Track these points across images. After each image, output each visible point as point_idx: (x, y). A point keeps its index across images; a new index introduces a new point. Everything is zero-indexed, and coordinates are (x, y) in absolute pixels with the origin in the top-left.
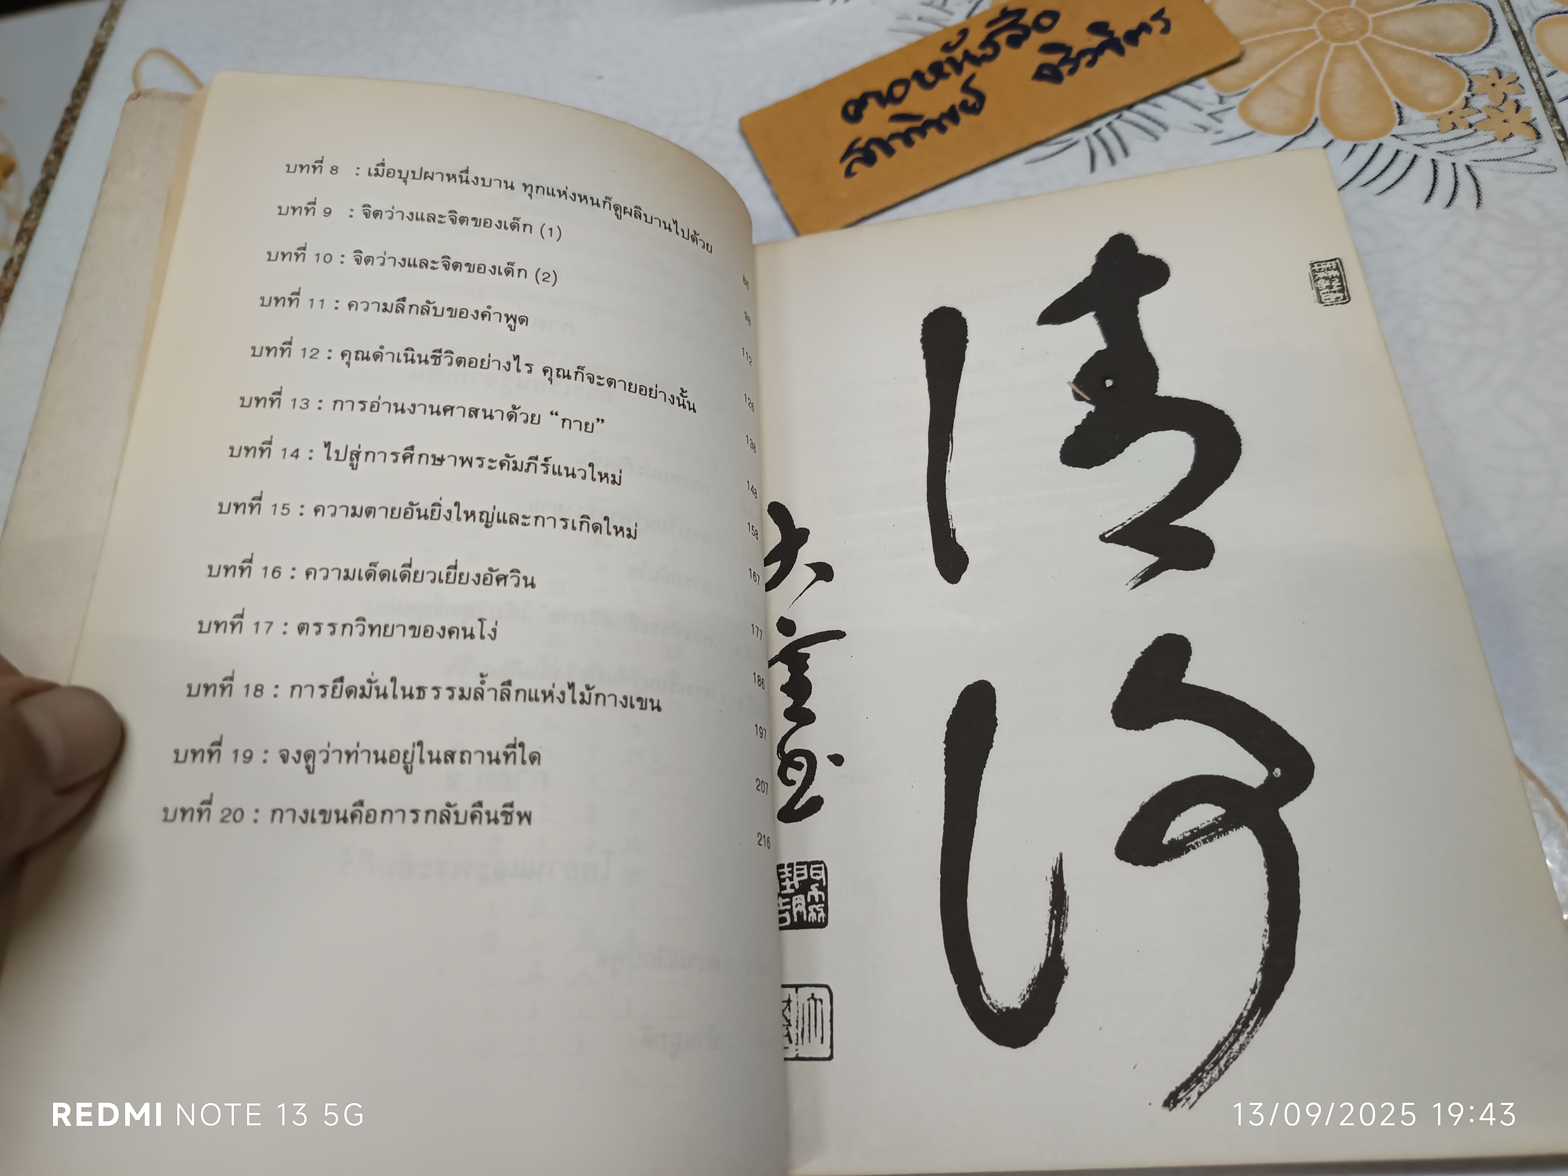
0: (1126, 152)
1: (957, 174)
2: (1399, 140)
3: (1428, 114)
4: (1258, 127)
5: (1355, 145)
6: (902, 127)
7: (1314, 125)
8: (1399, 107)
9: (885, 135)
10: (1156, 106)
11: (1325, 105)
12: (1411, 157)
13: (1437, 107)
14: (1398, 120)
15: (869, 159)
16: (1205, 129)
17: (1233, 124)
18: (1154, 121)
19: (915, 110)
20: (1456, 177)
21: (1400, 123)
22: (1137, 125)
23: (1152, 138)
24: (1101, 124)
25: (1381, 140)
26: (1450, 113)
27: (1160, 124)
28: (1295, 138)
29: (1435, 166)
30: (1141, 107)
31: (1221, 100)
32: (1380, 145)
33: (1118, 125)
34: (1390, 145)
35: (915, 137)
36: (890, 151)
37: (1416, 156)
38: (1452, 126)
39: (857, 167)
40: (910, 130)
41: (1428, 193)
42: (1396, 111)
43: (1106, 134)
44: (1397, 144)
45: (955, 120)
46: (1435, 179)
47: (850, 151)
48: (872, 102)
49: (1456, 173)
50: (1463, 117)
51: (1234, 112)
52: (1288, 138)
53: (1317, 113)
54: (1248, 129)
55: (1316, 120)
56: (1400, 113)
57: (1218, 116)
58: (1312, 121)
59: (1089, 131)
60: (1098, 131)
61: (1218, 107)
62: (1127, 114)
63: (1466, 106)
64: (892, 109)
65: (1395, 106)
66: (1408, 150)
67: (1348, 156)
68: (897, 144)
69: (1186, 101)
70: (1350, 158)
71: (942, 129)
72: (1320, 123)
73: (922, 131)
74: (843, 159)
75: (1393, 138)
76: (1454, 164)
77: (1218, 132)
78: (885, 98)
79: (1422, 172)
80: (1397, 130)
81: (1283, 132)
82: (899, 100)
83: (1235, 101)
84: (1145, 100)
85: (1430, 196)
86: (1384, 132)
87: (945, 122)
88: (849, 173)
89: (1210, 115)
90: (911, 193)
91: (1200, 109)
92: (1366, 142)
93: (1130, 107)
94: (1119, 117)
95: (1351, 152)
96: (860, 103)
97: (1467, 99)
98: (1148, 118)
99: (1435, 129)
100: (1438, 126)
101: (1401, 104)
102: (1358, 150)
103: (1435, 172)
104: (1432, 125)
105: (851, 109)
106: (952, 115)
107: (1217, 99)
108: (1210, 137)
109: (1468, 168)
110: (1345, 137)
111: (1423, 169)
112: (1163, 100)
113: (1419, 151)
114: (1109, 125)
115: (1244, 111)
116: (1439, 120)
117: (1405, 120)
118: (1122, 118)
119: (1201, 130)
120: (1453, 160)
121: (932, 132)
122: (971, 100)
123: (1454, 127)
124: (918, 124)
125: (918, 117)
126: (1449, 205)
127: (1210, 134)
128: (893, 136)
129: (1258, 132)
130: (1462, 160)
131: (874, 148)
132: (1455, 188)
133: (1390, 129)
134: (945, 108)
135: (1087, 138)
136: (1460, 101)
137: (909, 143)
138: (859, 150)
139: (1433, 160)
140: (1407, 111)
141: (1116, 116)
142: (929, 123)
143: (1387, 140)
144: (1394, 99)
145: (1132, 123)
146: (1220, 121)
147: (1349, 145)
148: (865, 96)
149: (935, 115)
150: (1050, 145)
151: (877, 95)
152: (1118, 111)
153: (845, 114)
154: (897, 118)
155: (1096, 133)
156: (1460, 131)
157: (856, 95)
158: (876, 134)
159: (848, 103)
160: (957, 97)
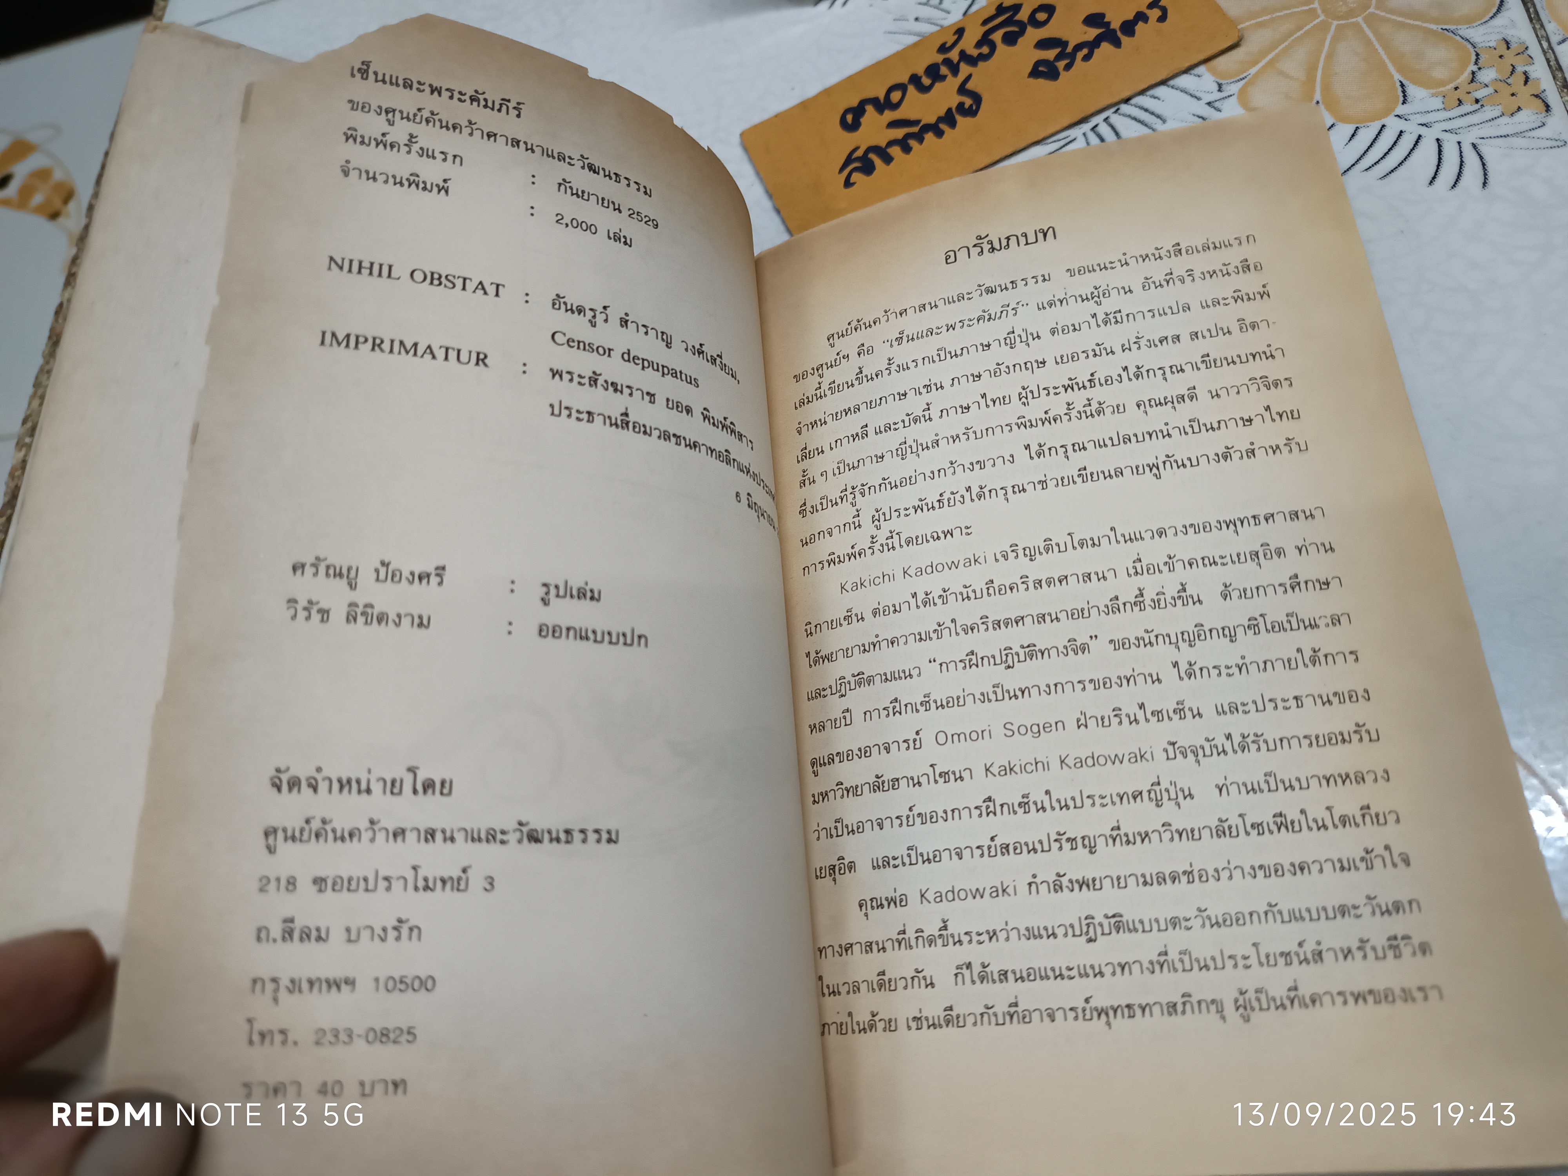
2: (1403, 121)
3: (1433, 91)
5: (1357, 128)
6: (899, 133)
8: (1402, 85)
9: (883, 144)
10: (1154, 97)
11: (1327, 87)
12: (1415, 138)
13: (1443, 83)
14: (1401, 99)
15: (868, 168)
16: (1203, 119)
17: (1232, 111)
18: (1152, 113)
19: (913, 117)
20: (1461, 156)
21: (1404, 103)
22: (1135, 119)
23: (1151, 132)
24: (1098, 119)
25: (1384, 121)
26: (1456, 88)
27: (1158, 116)
29: (1440, 146)
30: (1139, 100)
31: (1220, 87)
32: (1383, 126)
33: (1115, 119)
34: (1394, 126)
35: (912, 143)
36: (888, 159)
37: (1420, 136)
38: (1458, 102)
39: (856, 177)
40: (907, 137)
41: (1432, 175)
42: (1399, 90)
43: (1104, 129)
44: (1401, 125)
45: (952, 124)
46: (1440, 159)
47: (848, 161)
48: (869, 108)
49: (1461, 152)
50: (1469, 93)
51: (1234, 99)
53: (1318, 96)
55: (1317, 103)
56: (1404, 92)
57: (1217, 104)
59: (1086, 127)
60: (1096, 126)
61: (1217, 95)
62: (1124, 108)
63: (1472, 81)
64: (889, 115)
65: (1398, 84)
66: (1412, 130)
67: (1350, 140)
68: (895, 151)
69: (1184, 91)
70: (1352, 141)
71: (940, 134)
72: (1321, 107)
73: (919, 137)
74: (841, 170)
75: (1397, 119)
76: (1459, 143)
78: (882, 105)
79: (1427, 152)
80: (1401, 109)
82: (896, 106)
83: (1234, 88)
84: (1143, 92)
85: (1434, 178)
86: (1387, 112)
87: (942, 126)
88: (848, 184)
89: (1209, 103)
91: (1199, 99)
92: (1368, 124)
93: (1127, 101)
94: (1116, 112)
95: (1353, 135)
96: (858, 111)
97: (1473, 73)
98: (1146, 110)
99: (1441, 106)
100: (1443, 103)
101: (1405, 82)
102: (1360, 133)
103: (1440, 152)
104: (1437, 103)
105: (849, 118)
106: (949, 119)
107: (1215, 87)
109: (1474, 146)
110: (1346, 120)
111: (1428, 149)
112: (1162, 91)
113: (1423, 131)
114: (1106, 120)
115: (1243, 98)
116: (1444, 96)
117: (1409, 99)
118: (1119, 111)
119: (1199, 120)
120: (1458, 138)
121: (929, 137)
123: (1460, 102)
124: (915, 129)
125: (916, 122)
126: (1454, 186)
128: (891, 143)
130: (1469, 138)
131: (872, 156)
132: (1461, 168)
133: (1394, 110)
134: (942, 112)
135: (1084, 134)
136: (1466, 75)
137: (907, 149)
138: (858, 159)
139: (1438, 140)
140: (1412, 90)
141: (1114, 109)
142: (927, 128)
143: (1390, 120)
144: (1397, 77)
145: (1129, 116)
146: (1219, 110)
147: (1350, 128)
148: (863, 103)
149: (932, 120)
150: (1048, 144)
151: (874, 101)
152: (1115, 105)
153: (843, 123)
154: (894, 124)
155: (1093, 129)
156: (1467, 108)
157: (855, 103)
158: (874, 142)
159: (847, 111)
160: (954, 100)
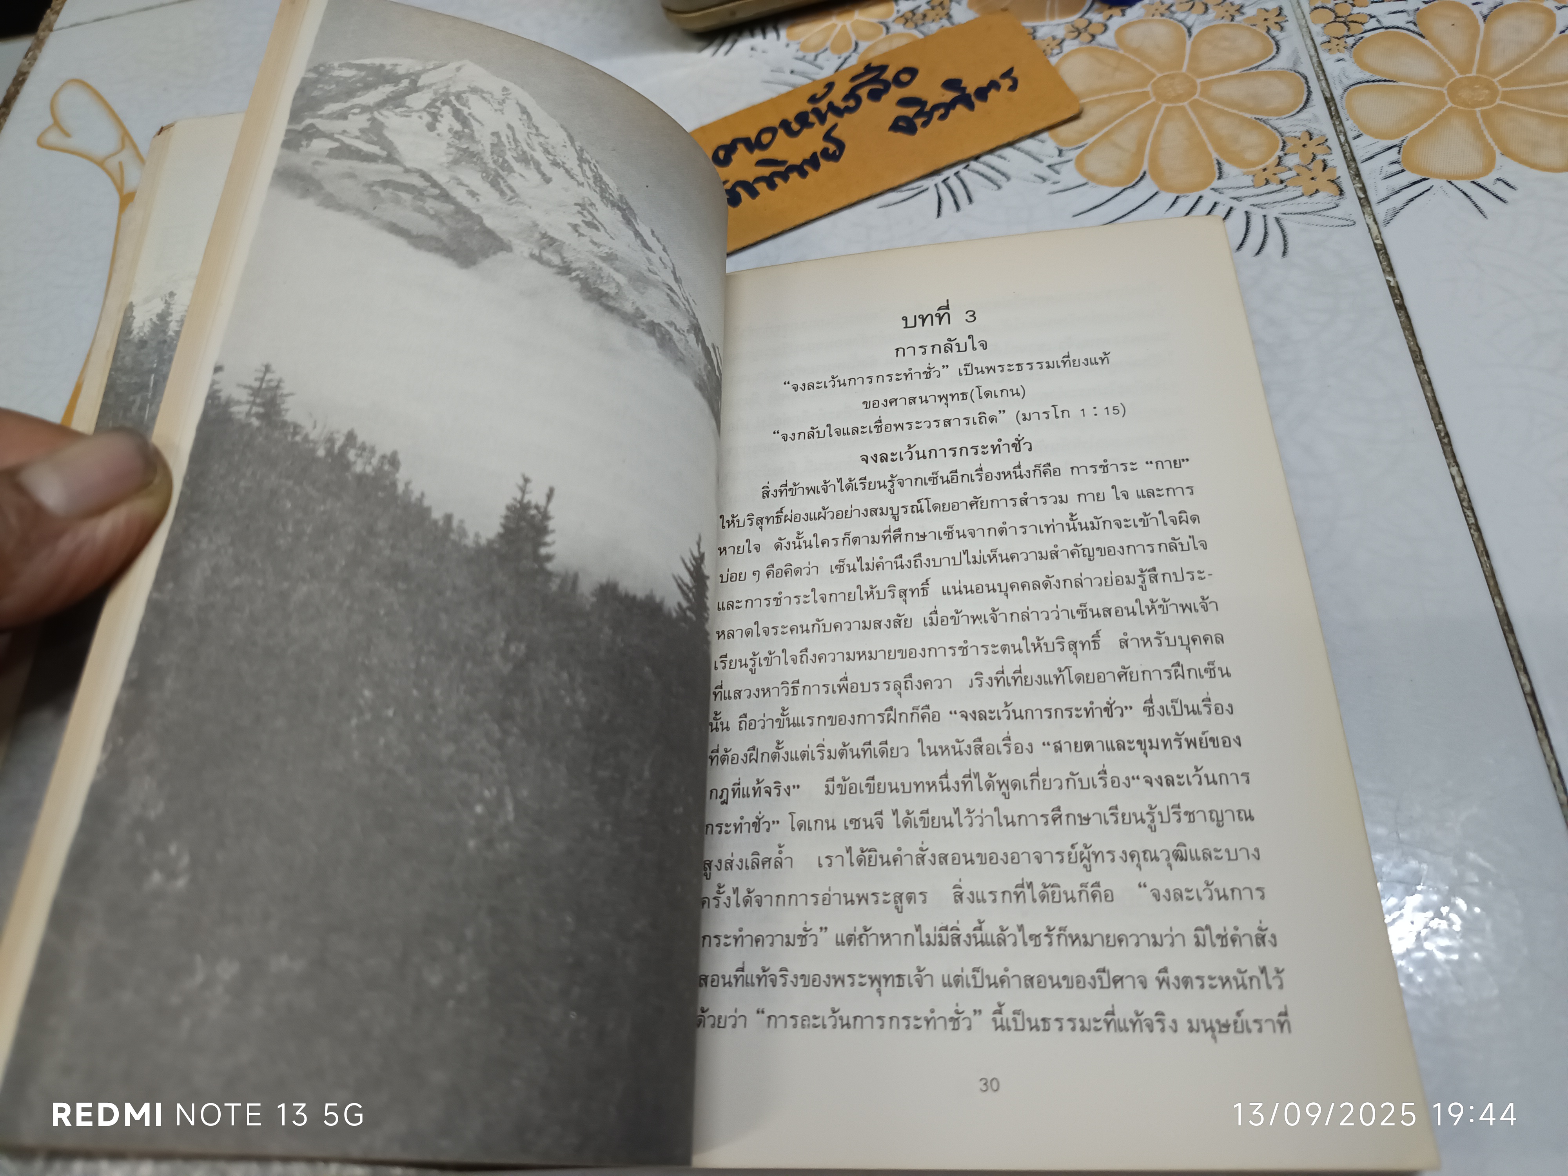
0: (970, 200)
1: (814, 216)
2: (1217, 194)
3: (1245, 170)
4: (1092, 178)
5: (1178, 197)
6: (766, 171)
7: (1142, 178)
8: (1219, 163)
9: (750, 179)
10: (1000, 157)
11: (1153, 161)
12: (1227, 209)
13: (1253, 164)
14: (1217, 175)
15: (735, 200)
16: (1044, 180)
17: (1069, 175)
18: (998, 171)
19: (780, 157)
20: (1266, 228)
21: (1219, 178)
22: (982, 175)
23: (996, 187)
24: (949, 173)
25: (1201, 193)
26: (1265, 170)
27: (1003, 174)
28: (1124, 190)
29: (1248, 218)
30: (988, 158)
31: (1060, 153)
32: (1200, 197)
33: (964, 174)
34: (1210, 197)
35: (778, 180)
36: (753, 193)
37: (1231, 208)
38: (1265, 182)
40: (774, 174)
41: (1240, 242)
42: (1216, 167)
43: (954, 182)
44: (1215, 197)
45: (816, 165)
46: (1247, 230)
48: (741, 147)
49: (1266, 225)
50: (1275, 174)
51: (1071, 165)
52: (1118, 189)
53: (1145, 167)
54: (1083, 180)
55: (1145, 173)
56: (1220, 169)
57: (1057, 167)
58: (1141, 174)
59: (938, 179)
60: (947, 178)
61: (1057, 160)
62: (974, 165)
63: (1279, 164)
64: (759, 154)
65: (1215, 162)
66: (1225, 203)
67: (1171, 207)
68: (761, 187)
69: (1028, 153)
70: (1173, 208)
71: (803, 174)
72: (1148, 176)
73: (785, 176)
75: (1212, 192)
76: (1265, 216)
77: (1054, 183)
78: (752, 145)
79: (1237, 222)
80: (1216, 184)
81: (1113, 184)
82: (765, 147)
83: (1073, 155)
84: (991, 152)
85: (1241, 245)
86: (1205, 185)
87: (807, 168)
89: (1050, 166)
90: (770, 233)
91: (1041, 161)
92: (1188, 194)
93: (976, 158)
94: (966, 167)
95: (1174, 203)
96: (730, 149)
97: (1280, 158)
98: (993, 168)
99: (1251, 184)
100: (1253, 181)
101: (1222, 161)
102: (1180, 201)
103: (1248, 223)
104: (1248, 180)
105: (721, 154)
106: (813, 162)
107: (1057, 153)
108: (1048, 187)
109: (1277, 220)
110: (1168, 189)
111: (1237, 220)
112: (1008, 152)
113: (1234, 203)
114: (957, 174)
115: (1080, 164)
116: (1254, 176)
117: (1224, 176)
118: (969, 167)
119: (1040, 180)
120: (1263, 212)
121: (794, 176)
122: (832, 148)
123: (1267, 182)
124: (782, 169)
125: (783, 163)
126: (1258, 253)
127: (1048, 183)
128: (758, 180)
129: (1091, 184)
130: (1273, 213)
131: (739, 190)
132: (1264, 238)
133: (1210, 183)
134: (807, 156)
135: (936, 185)
136: (1274, 159)
137: (772, 186)
138: (726, 192)
139: (1247, 212)
140: (1227, 167)
141: (964, 165)
142: (792, 168)
143: (1207, 193)
144: (1215, 156)
145: (978, 172)
146: (1058, 173)
147: (1171, 197)
148: (735, 142)
149: (797, 161)
150: (902, 191)
151: (746, 141)
152: (966, 161)
153: (715, 158)
154: (762, 163)
155: (944, 181)
156: (1272, 187)
157: (727, 141)
158: (742, 177)
159: (720, 148)
160: (819, 145)
